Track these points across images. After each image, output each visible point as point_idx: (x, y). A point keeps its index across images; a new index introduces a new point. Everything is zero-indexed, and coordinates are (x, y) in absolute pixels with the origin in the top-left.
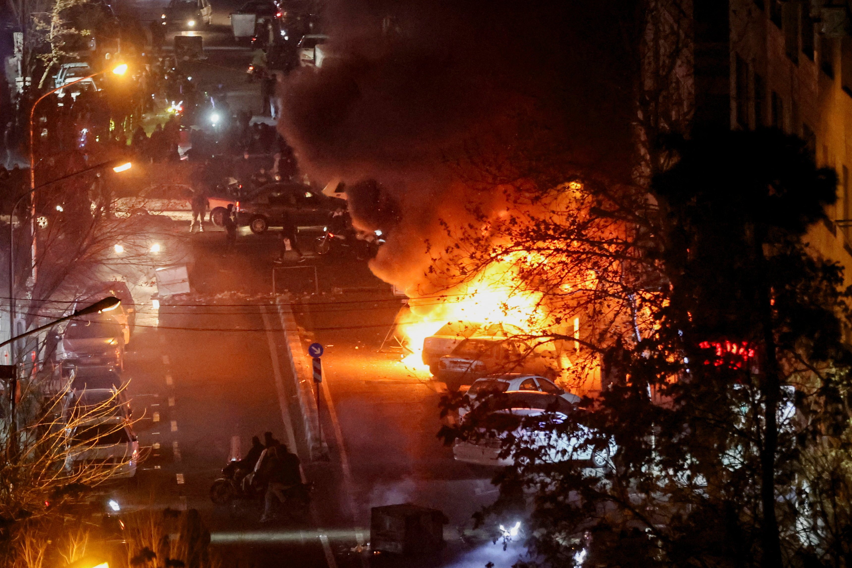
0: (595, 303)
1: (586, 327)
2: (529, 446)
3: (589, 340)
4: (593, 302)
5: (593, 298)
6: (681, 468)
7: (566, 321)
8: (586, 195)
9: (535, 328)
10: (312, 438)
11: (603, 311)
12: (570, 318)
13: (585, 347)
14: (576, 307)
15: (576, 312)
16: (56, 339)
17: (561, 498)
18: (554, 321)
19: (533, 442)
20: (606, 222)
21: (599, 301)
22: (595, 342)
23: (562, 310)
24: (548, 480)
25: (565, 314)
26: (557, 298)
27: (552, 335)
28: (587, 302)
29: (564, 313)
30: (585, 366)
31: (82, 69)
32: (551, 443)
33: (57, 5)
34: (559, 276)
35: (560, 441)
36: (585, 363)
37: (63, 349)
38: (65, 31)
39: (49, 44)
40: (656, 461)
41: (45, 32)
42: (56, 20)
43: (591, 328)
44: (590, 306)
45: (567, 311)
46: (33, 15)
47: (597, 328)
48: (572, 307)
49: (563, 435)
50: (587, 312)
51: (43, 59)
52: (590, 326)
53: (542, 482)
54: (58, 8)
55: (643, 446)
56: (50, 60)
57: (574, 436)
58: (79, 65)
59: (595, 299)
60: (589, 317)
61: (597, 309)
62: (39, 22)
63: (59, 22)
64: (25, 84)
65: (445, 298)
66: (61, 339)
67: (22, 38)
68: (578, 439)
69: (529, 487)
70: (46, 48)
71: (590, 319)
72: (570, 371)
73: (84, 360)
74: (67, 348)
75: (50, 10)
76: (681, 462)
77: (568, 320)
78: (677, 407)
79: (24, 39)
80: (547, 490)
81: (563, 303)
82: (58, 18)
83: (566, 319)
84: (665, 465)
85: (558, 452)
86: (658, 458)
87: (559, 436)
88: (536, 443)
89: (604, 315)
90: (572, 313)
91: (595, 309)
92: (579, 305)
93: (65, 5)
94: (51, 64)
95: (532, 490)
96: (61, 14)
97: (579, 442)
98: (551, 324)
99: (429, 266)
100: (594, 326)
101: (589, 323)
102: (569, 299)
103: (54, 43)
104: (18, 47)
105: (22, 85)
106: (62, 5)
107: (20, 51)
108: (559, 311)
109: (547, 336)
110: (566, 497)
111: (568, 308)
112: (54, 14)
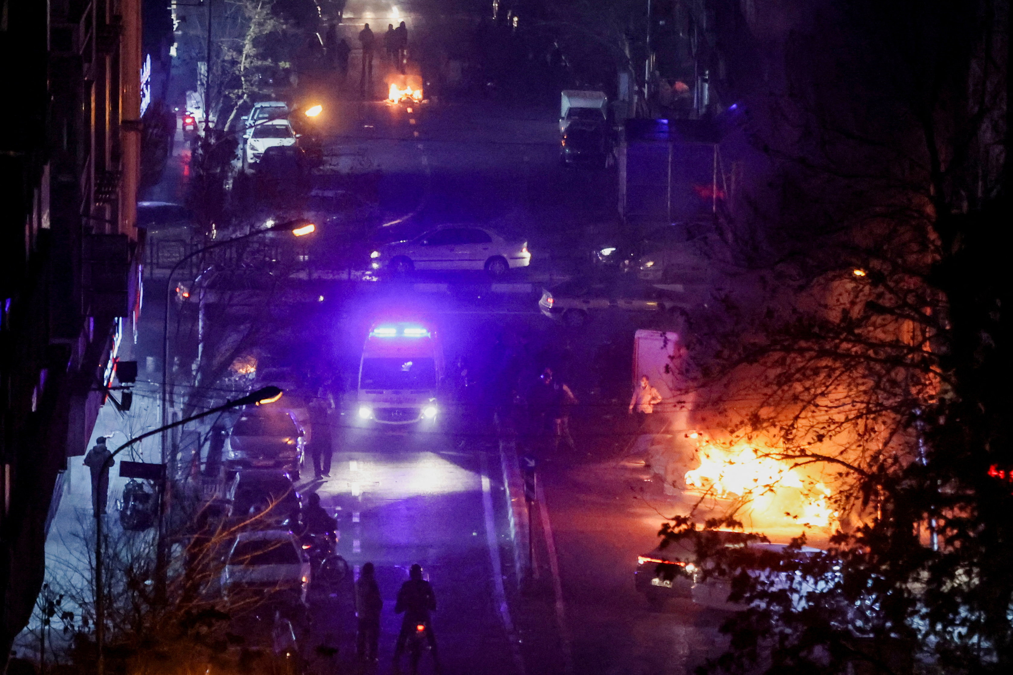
0: (867, 419)
1: (854, 447)
2: (766, 588)
3: (857, 463)
4: (864, 416)
5: (864, 412)
6: (952, 623)
7: (830, 439)
8: (861, 286)
9: (791, 446)
10: (521, 568)
11: (876, 429)
12: (835, 435)
13: (852, 471)
14: (842, 423)
15: (842, 428)
16: (223, 435)
17: (803, 654)
18: (815, 438)
19: (772, 584)
20: (884, 320)
21: (872, 416)
22: (866, 466)
23: (826, 425)
24: (788, 631)
25: (830, 431)
26: (820, 410)
27: (813, 455)
28: (857, 417)
29: (828, 428)
30: (851, 494)
31: (277, 110)
32: (795, 585)
33: (251, 30)
34: (824, 384)
35: (804, 585)
36: (852, 491)
37: (229, 448)
38: (260, 63)
39: (239, 78)
40: (921, 613)
41: (234, 63)
42: (248, 48)
43: (861, 448)
44: (861, 422)
45: (833, 427)
46: (221, 42)
47: (868, 449)
48: (837, 423)
49: (808, 578)
50: (857, 429)
51: (231, 95)
52: (860, 446)
53: (781, 633)
54: (252, 34)
55: (906, 595)
56: (240, 97)
57: (822, 579)
58: (274, 104)
59: (866, 414)
60: (859, 435)
61: (869, 426)
62: (228, 51)
63: (253, 52)
64: (207, 125)
65: (683, 404)
66: (227, 434)
67: (206, 68)
68: (827, 582)
69: (765, 638)
70: (236, 83)
71: (860, 438)
72: (833, 501)
73: (255, 462)
74: (235, 447)
75: (243, 36)
76: (951, 616)
77: (833, 437)
78: (950, 549)
79: (209, 71)
80: (787, 643)
81: (827, 417)
82: (251, 46)
83: (831, 436)
84: (933, 618)
85: (801, 598)
86: (924, 610)
87: (804, 577)
88: (775, 586)
89: (877, 433)
90: (838, 429)
91: (866, 426)
92: (847, 420)
93: (260, 31)
94: (240, 102)
95: (769, 642)
96: (256, 42)
97: (828, 587)
98: (812, 441)
99: (665, 365)
100: (864, 447)
101: (858, 444)
102: (835, 413)
103: (245, 76)
104: (201, 80)
105: (204, 127)
106: (257, 30)
107: (202, 84)
108: (821, 426)
109: (807, 456)
110: (811, 652)
111: (834, 423)
112: (247, 42)
